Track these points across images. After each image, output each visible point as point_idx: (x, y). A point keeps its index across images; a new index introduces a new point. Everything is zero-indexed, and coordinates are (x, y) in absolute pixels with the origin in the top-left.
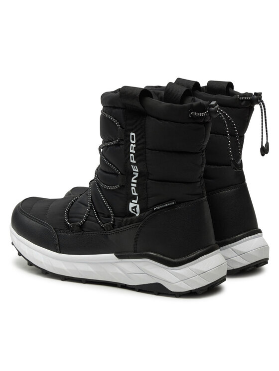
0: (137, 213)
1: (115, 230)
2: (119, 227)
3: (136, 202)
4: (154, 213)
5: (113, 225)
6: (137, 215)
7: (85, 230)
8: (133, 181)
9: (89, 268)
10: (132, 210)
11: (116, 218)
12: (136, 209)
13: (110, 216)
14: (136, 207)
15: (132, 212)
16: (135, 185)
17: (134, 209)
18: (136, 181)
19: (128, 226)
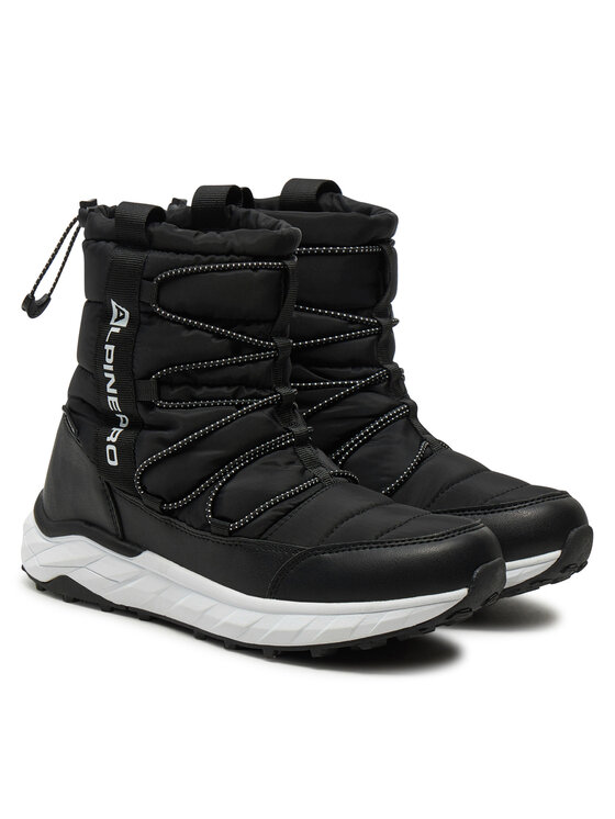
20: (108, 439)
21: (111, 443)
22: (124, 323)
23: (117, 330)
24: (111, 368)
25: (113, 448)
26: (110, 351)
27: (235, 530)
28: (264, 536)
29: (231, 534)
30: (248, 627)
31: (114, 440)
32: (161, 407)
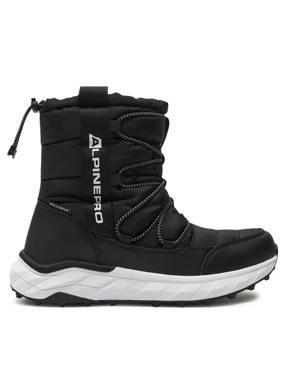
20: (95, 209)
21: (97, 211)
22: (99, 146)
23: (98, 150)
24: (98, 170)
25: (100, 213)
26: (97, 161)
27: (176, 244)
28: (190, 245)
29: (175, 247)
30: (196, 292)
31: (100, 209)
32: (125, 187)
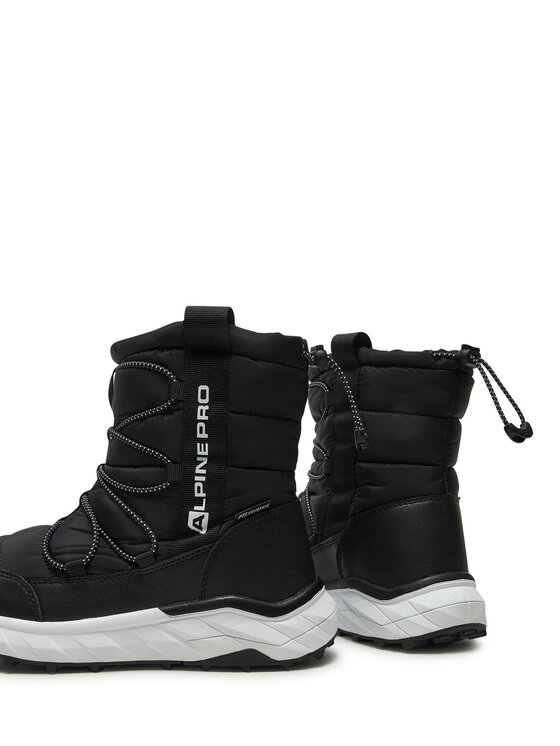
0: (201, 529)
1: (160, 563)
2: (167, 558)
3: (203, 508)
4: (238, 525)
5: (155, 555)
6: (203, 532)
7: (92, 571)
8: (198, 471)
9: (108, 641)
10: (194, 525)
11: (160, 543)
12: (201, 523)
13: (148, 541)
14: (203, 517)
15: (193, 528)
16: (203, 479)
17: (197, 523)
18: (204, 472)
19: (189, 553)
